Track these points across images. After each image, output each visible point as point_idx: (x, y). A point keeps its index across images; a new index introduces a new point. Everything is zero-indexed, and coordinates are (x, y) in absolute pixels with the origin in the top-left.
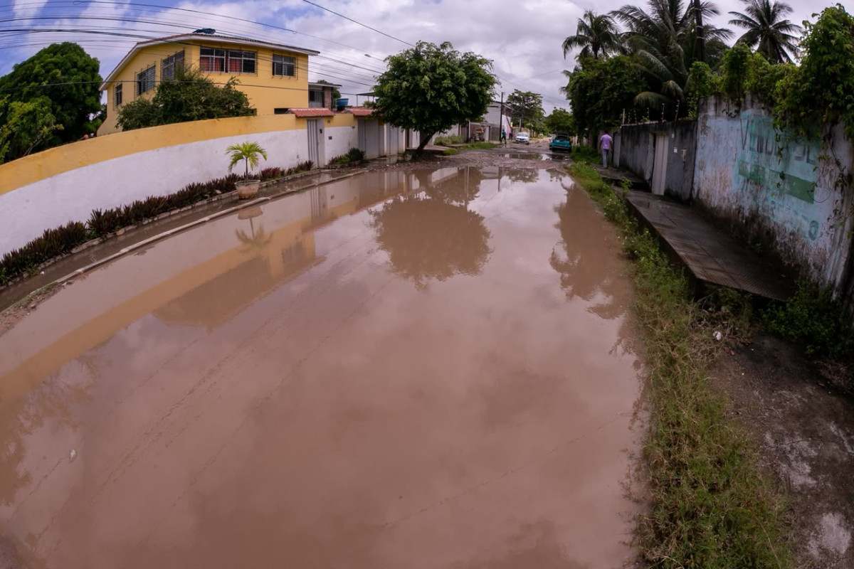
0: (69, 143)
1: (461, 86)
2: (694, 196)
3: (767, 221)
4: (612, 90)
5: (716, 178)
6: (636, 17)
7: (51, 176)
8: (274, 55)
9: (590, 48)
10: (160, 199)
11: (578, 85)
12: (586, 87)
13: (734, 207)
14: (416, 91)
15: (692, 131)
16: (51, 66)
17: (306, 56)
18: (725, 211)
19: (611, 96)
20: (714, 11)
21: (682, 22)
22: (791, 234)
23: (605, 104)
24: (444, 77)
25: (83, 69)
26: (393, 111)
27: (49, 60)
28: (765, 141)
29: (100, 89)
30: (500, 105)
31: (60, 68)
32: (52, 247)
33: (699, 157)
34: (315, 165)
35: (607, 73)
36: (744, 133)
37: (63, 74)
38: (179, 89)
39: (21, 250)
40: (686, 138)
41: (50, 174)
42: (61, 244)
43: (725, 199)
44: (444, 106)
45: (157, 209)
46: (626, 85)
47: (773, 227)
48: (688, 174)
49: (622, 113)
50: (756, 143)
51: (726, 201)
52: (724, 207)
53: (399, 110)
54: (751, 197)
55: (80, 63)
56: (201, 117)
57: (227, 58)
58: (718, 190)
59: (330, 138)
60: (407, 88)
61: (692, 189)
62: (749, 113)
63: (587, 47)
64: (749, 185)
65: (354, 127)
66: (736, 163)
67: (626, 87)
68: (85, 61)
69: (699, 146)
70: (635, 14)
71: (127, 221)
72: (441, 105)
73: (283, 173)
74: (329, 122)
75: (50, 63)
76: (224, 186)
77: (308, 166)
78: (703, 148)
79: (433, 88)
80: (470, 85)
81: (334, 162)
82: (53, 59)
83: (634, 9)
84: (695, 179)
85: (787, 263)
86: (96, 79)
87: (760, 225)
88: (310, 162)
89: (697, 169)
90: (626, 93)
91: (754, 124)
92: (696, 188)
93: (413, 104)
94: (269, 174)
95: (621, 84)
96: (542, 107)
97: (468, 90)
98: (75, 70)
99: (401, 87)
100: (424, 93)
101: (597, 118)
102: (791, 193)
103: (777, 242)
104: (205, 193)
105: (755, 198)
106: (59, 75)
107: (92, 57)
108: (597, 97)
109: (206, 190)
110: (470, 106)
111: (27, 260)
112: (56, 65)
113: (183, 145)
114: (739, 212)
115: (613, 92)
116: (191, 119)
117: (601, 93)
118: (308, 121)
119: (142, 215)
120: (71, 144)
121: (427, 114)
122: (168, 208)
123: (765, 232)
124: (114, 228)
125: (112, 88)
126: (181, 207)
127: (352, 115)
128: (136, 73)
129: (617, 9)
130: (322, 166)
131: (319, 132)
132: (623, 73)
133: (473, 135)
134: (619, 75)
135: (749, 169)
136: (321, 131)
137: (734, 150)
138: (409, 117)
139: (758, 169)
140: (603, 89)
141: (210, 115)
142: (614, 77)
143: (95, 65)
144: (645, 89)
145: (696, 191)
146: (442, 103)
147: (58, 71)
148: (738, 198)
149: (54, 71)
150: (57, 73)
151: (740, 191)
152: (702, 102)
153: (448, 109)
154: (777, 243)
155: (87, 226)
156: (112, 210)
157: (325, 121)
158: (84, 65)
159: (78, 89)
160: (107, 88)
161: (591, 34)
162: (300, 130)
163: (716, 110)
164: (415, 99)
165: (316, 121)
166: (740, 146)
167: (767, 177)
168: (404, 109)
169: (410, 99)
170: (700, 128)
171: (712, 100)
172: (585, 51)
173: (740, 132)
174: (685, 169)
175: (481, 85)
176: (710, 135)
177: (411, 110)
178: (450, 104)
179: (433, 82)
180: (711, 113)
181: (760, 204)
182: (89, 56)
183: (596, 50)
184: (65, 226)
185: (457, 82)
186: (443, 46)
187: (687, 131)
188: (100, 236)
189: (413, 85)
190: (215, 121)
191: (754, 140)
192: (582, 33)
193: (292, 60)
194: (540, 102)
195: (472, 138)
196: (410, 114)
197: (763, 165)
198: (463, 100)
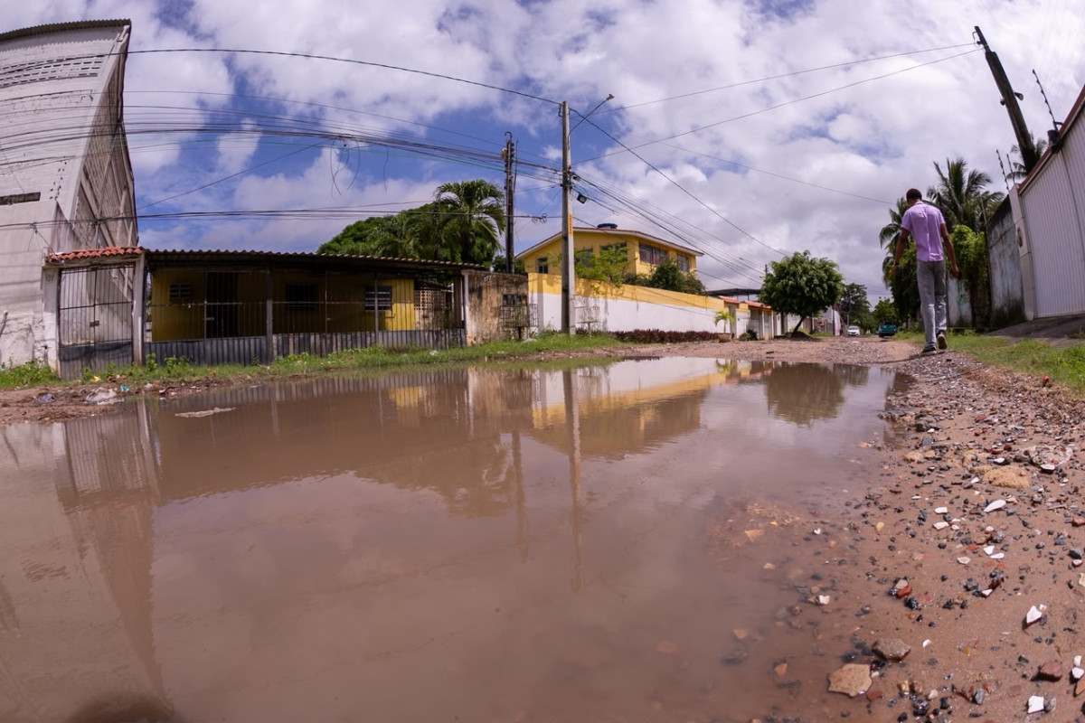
1: (824, 283)
8: (677, 255)
14: (797, 287)
24: (814, 277)
44: (814, 297)
65: (748, 314)
79: (807, 286)
80: (829, 282)
93: (795, 296)
97: (829, 286)
100: (801, 289)
121: (804, 303)
125: (533, 258)
127: (747, 306)
157: (735, 307)
160: (526, 258)
164: (796, 293)
177: (795, 301)
178: (818, 296)
179: (808, 282)
185: (821, 280)
189: (795, 284)
193: (687, 259)
194: (865, 294)
198: (826, 293)
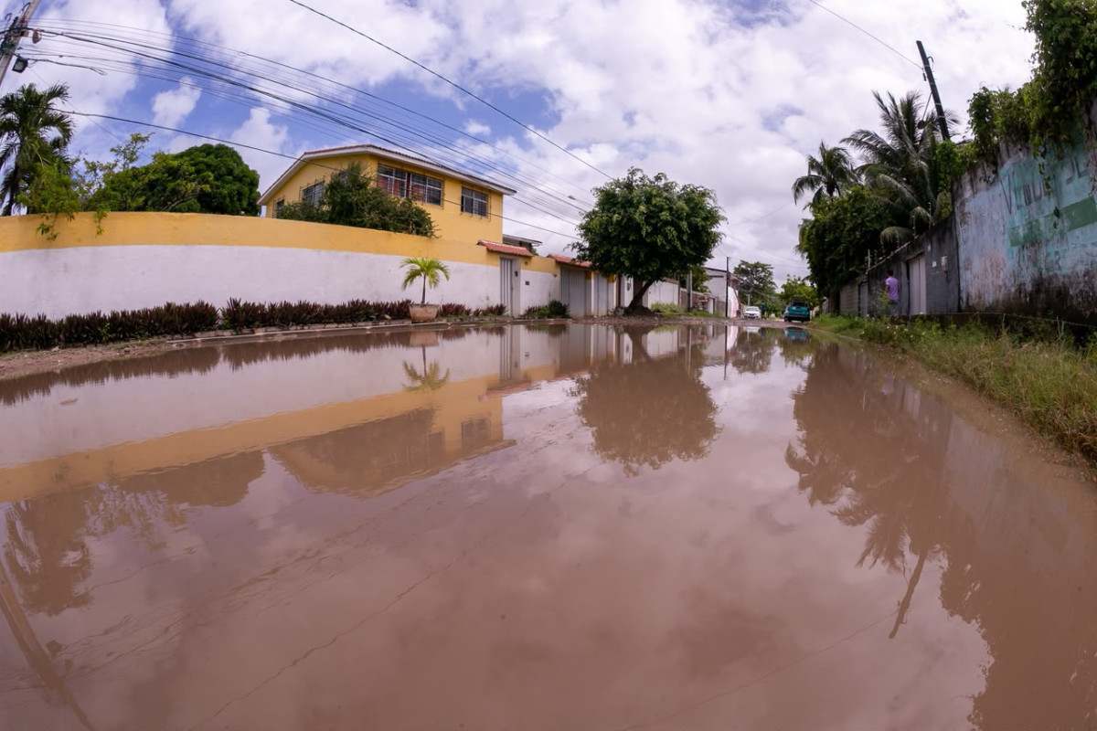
0: (214, 213)
1: (682, 219)
2: (963, 306)
3: (1054, 280)
4: (853, 230)
5: (986, 270)
6: (871, 143)
7: (186, 244)
8: (463, 188)
9: (825, 191)
10: (315, 306)
11: (814, 230)
12: (825, 230)
13: (1013, 290)
14: (629, 226)
15: (950, 229)
16: (202, 166)
17: (501, 195)
18: (1004, 301)
19: (853, 237)
20: (954, 121)
21: (921, 141)
22: (1085, 276)
23: (847, 250)
24: (662, 209)
25: (239, 179)
26: (602, 252)
27: (201, 159)
28: (1031, 188)
29: (258, 203)
30: (725, 274)
31: (213, 172)
32: (172, 321)
33: (962, 257)
34: (508, 312)
35: (845, 210)
36: (1007, 193)
37: (216, 179)
38: (351, 191)
39: (133, 313)
40: (944, 241)
41: (186, 241)
42: (184, 322)
43: (1000, 287)
44: (662, 244)
45: (309, 316)
46: (868, 221)
47: (1063, 283)
48: (953, 283)
49: (867, 255)
50: (1023, 196)
51: (1003, 288)
52: (1001, 297)
53: (609, 252)
54: (1031, 264)
55: (236, 172)
56: (374, 226)
57: (408, 182)
58: (990, 281)
59: (527, 283)
60: (619, 223)
61: (960, 298)
62: (1007, 167)
63: (821, 189)
64: (1026, 251)
65: (555, 276)
66: (1006, 236)
67: (868, 224)
68: (243, 171)
69: (961, 241)
70: (870, 140)
71: (269, 319)
72: (659, 244)
73: (468, 312)
74: (526, 263)
75: (202, 162)
76: (395, 310)
77: (499, 310)
78: (965, 242)
79: (648, 223)
80: (692, 219)
81: (531, 312)
82: (205, 160)
83: (867, 134)
84: (962, 285)
85: (1088, 313)
86: (254, 195)
87: (1047, 292)
88: (501, 306)
89: (961, 271)
90: (870, 231)
91: (1015, 176)
92: (964, 296)
93: (626, 243)
94: (451, 311)
95: (863, 221)
96: (774, 281)
97: (690, 225)
98: (231, 178)
99: (612, 222)
100: (638, 228)
101: (839, 268)
102: (1072, 228)
103: (1071, 296)
104: (372, 314)
105: (1035, 263)
106: (211, 179)
107: (251, 168)
108: (837, 242)
109: (372, 310)
110: (692, 246)
111: (139, 325)
112: (209, 166)
113: (350, 253)
114: (1020, 292)
115: (854, 233)
116: (362, 225)
117: (841, 237)
118: (502, 259)
119: (290, 318)
120: (215, 215)
121: (642, 255)
122: (323, 318)
123: (1055, 294)
124: (252, 323)
125: (271, 203)
126: (339, 323)
127: (553, 260)
128: (301, 188)
129: (848, 136)
130: (516, 317)
131: (514, 274)
132: (864, 207)
133: (695, 303)
134: (860, 211)
135: (1021, 232)
136: (517, 274)
137: (1001, 221)
138: (622, 259)
139: (1032, 226)
140: (842, 231)
141: (385, 227)
142: (855, 214)
143: (254, 178)
144: (891, 224)
145: (965, 300)
146: (660, 240)
147: (210, 173)
148: (1015, 275)
149: (205, 174)
150: (210, 176)
151: (1017, 265)
152: (955, 187)
153: (668, 248)
154: (1072, 298)
155: (220, 313)
156: (254, 304)
157: (521, 262)
158: (241, 175)
159: (232, 201)
160: (266, 203)
161: (824, 172)
162: (491, 267)
163: (972, 186)
164: (628, 237)
165: (511, 261)
166: (1005, 211)
167: (1042, 228)
168: (615, 249)
169: (622, 237)
170: (958, 220)
171: (966, 178)
172: (819, 195)
173: (1003, 196)
174: (948, 281)
175: (706, 219)
176: (971, 220)
177: (624, 251)
178: (669, 242)
179: (649, 217)
180: (968, 194)
181: (1043, 266)
182: (247, 166)
183: (830, 191)
184: (192, 304)
185: (677, 215)
186: (658, 178)
187: (944, 233)
188: (234, 328)
189: (625, 220)
190: (390, 235)
191: (1020, 194)
192: (814, 173)
193: (485, 197)
194: (770, 274)
195: (694, 307)
196: (622, 254)
197: (1036, 217)
198: (685, 238)
